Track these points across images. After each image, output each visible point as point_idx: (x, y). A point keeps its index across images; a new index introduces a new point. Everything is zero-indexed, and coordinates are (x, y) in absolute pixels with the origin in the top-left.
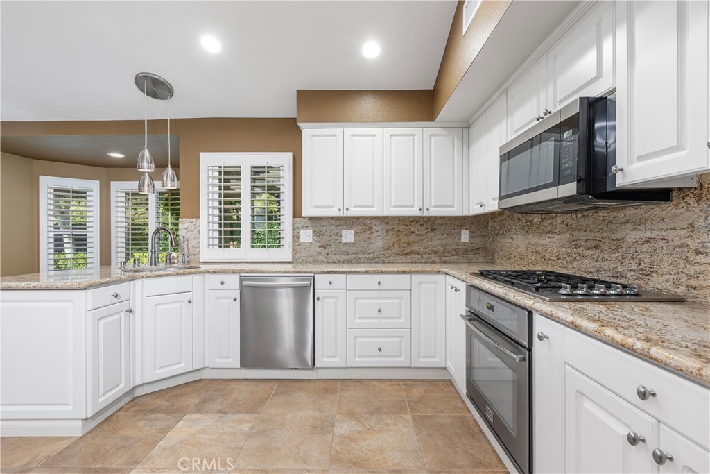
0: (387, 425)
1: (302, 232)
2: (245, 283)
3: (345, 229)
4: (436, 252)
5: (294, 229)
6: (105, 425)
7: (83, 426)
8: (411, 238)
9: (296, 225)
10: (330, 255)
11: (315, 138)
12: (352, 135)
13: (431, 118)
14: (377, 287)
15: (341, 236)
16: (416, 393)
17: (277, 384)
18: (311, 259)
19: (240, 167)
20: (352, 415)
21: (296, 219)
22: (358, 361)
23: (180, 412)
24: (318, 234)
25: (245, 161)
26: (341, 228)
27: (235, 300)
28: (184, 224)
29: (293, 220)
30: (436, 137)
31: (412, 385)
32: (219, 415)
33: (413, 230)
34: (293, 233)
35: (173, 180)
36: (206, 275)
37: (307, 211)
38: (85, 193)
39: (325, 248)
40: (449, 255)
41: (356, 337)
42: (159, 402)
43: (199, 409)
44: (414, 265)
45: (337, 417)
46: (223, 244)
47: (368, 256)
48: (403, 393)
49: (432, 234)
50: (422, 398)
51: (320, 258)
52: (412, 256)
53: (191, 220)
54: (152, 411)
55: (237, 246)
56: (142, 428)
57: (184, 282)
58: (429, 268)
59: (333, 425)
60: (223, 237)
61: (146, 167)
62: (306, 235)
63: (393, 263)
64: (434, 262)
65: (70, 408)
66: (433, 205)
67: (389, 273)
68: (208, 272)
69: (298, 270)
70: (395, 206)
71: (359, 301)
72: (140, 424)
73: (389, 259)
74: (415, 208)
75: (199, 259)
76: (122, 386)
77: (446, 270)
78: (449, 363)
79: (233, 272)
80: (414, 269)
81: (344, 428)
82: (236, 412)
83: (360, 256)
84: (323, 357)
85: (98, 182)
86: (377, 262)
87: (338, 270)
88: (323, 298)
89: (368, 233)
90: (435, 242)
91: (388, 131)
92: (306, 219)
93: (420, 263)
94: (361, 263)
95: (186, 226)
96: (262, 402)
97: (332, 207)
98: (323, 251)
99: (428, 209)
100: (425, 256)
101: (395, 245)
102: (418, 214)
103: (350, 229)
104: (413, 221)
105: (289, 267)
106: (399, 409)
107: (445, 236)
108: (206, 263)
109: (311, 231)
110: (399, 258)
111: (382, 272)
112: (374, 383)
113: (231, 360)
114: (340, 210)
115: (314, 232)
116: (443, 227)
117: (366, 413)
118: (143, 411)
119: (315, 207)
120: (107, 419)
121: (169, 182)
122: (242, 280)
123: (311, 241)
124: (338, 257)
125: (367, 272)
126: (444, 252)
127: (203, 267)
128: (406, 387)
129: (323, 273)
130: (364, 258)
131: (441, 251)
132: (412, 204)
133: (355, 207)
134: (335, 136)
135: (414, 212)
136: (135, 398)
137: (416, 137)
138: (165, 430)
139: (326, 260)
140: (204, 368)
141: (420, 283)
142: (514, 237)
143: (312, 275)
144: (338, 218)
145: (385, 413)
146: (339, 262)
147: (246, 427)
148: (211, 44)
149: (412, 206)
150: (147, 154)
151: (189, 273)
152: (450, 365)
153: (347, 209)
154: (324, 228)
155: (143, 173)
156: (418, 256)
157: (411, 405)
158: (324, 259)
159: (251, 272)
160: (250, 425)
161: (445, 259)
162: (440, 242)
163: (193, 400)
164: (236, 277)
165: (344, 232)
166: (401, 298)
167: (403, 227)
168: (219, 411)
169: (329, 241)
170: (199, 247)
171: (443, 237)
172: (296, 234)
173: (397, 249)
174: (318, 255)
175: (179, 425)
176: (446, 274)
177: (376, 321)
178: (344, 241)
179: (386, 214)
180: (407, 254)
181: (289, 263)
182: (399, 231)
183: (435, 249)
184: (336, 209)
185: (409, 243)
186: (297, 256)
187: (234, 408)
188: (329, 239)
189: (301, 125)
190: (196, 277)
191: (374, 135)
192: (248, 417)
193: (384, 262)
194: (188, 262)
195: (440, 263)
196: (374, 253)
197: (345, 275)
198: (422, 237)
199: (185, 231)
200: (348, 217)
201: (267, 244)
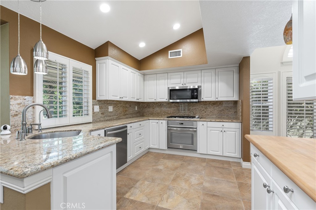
1: (95, 106)
3: (109, 106)
5: (93, 105)
8: (126, 109)
9: (94, 103)
10: (105, 117)
12: (123, 68)
15: (108, 109)
18: (98, 120)
22: (135, 154)
24: (101, 108)
26: (108, 105)
29: (93, 101)
33: (126, 106)
39: (103, 114)
49: (130, 107)
52: (127, 115)
62: (97, 108)
63: (122, 119)
73: (121, 117)
86: (118, 119)
90: (131, 110)
92: (97, 101)
94: (114, 120)
98: (103, 116)
101: (123, 112)
103: (111, 105)
104: (126, 103)
110: (124, 117)
114: (120, 98)
115: (99, 107)
116: (132, 105)
123: (99, 111)
124: (107, 118)
130: (115, 118)
142: (155, 108)
144: (107, 101)
146: (108, 120)
154: (103, 105)
158: (103, 119)
167: (124, 105)
169: (104, 111)
172: (93, 108)
174: (101, 118)
178: (109, 111)
180: (125, 115)
181: (91, 123)
182: (124, 107)
185: (126, 111)
189: (109, 57)
193: (120, 119)
196: (117, 115)
198: (128, 109)
201: (81, 114)
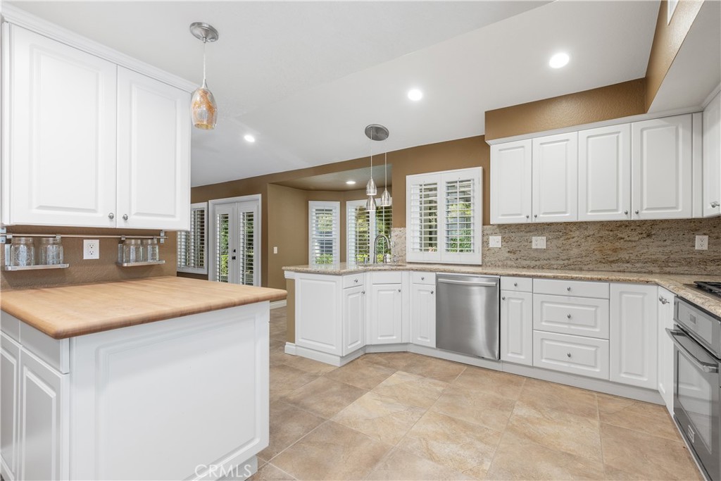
0: (570, 421)
1: (491, 238)
2: (440, 280)
3: (535, 235)
4: (654, 261)
5: (483, 235)
6: (351, 365)
7: (341, 361)
8: (618, 245)
9: (485, 232)
10: (519, 260)
11: (502, 152)
12: (541, 144)
13: (643, 109)
14: (566, 292)
15: (531, 242)
16: (612, 406)
17: (466, 368)
18: (500, 264)
19: (436, 184)
20: (533, 405)
21: (485, 227)
22: (544, 363)
23: (395, 369)
24: (507, 241)
25: (441, 178)
26: (531, 234)
27: (432, 293)
28: (395, 232)
29: (483, 227)
30: (648, 130)
31: (610, 399)
32: (420, 376)
33: (620, 235)
34: (483, 240)
35: (388, 200)
36: (411, 272)
37: (495, 219)
38: (331, 210)
39: (514, 253)
40: (675, 265)
41: (542, 339)
42: (380, 359)
43: (406, 369)
44: (622, 274)
45: (517, 403)
46: (423, 248)
47: (562, 262)
48: (596, 403)
49: (648, 240)
50: (619, 412)
51: (509, 263)
52: (620, 264)
53: (399, 229)
54: (377, 363)
55: (435, 250)
56: (371, 372)
57: (395, 276)
58: (635, 277)
59: (513, 407)
60: (423, 242)
61: (372, 191)
62: (495, 241)
63: (593, 270)
64: (651, 273)
65: (334, 348)
66: (645, 207)
67: (581, 279)
68: (412, 270)
69: (485, 271)
70: (592, 211)
71: (546, 305)
72: (371, 369)
74: (620, 212)
75: (405, 259)
76: (359, 342)
77: (657, 280)
78: (661, 385)
79: (431, 271)
80: (614, 278)
81: (522, 411)
82: (432, 378)
83: (553, 262)
84: (508, 353)
85: (339, 202)
86: (572, 269)
87: (523, 273)
88: (509, 298)
89: (562, 239)
91: (584, 133)
92: (495, 226)
93: (630, 272)
94: (554, 269)
95: (396, 233)
96: (452, 376)
97: (520, 215)
98: (512, 256)
99: (637, 213)
100: (637, 265)
101: (596, 252)
102: (624, 218)
103: (542, 235)
104: (620, 226)
105: (479, 270)
106: (588, 414)
107: (668, 243)
108: (411, 263)
109: (500, 237)
110: (601, 266)
111: (572, 279)
112: (563, 387)
113: (429, 341)
114: (528, 217)
115: (503, 238)
116: (666, 231)
117: (548, 407)
118: (371, 362)
119: (503, 215)
120: (352, 361)
121: (386, 201)
122: (437, 277)
123: (500, 246)
124: (528, 262)
125: (555, 278)
126: (667, 262)
127: (409, 266)
128: (600, 399)
129: (509, 275)
130: (557, 264)
131: (663, 259)
132: (615, 208)
133: (544, 213)
134: (523, 147)
135: (619, 216)
136: (366, 354)
137: (621, 135)
138: (386, 376)
139: (515, 265)
140: (410, 343)
141: (622, 293)
143: (499, 277)
144: (528, 225)
145: (569, 413)
146: (529, 267)
147: (440, 389)
148: (415, 95)
149: (617, 210)
150: (372, 183)
151: (399, 270)
152: (662, 388)
153: (536, 216)
154: (513, 234)
155: (369, 196)
156: (628, 265)
157: (602, 414)
158: (513, 263)
159: (445, 271)
160: (442, 388)
161: (668, 269)
162: (660, 249)
163: (402, 363)
164: (433, 275)
165: (534, 239)
166: (597, 307)
167: (607, 232)
168: (420, 374)
169: (518, 247)
170: (405, 250)
171: (665, 243)
172: (485, 240)
173: (598, 255)
174: (507, 259)
175: (394, 375)
176: (657, 284)
177: (566, 326)
178: (534, 247)
179: (580, 220)
180: (612, 262)
181: (479, 266)
182: (602, 237)
183: (653, 257)
184: (524, 216)
185: (615, 250)
186: (487, 259)
187: (431, 374)
188: (519, 245)
189: (489, 142)
190: (404, 273)
191: (567, 140)
192: (441, 383)
193: (581, 270)
194: (398, 261)
195: (659, 273)
196: (569, 259)
197: (531, 279)
198: (634, 244)
199: (396, 238)
200: (539, 224)
201: (458, 249)
